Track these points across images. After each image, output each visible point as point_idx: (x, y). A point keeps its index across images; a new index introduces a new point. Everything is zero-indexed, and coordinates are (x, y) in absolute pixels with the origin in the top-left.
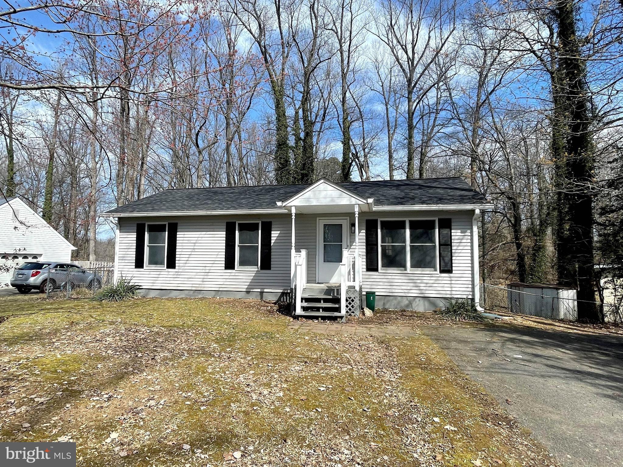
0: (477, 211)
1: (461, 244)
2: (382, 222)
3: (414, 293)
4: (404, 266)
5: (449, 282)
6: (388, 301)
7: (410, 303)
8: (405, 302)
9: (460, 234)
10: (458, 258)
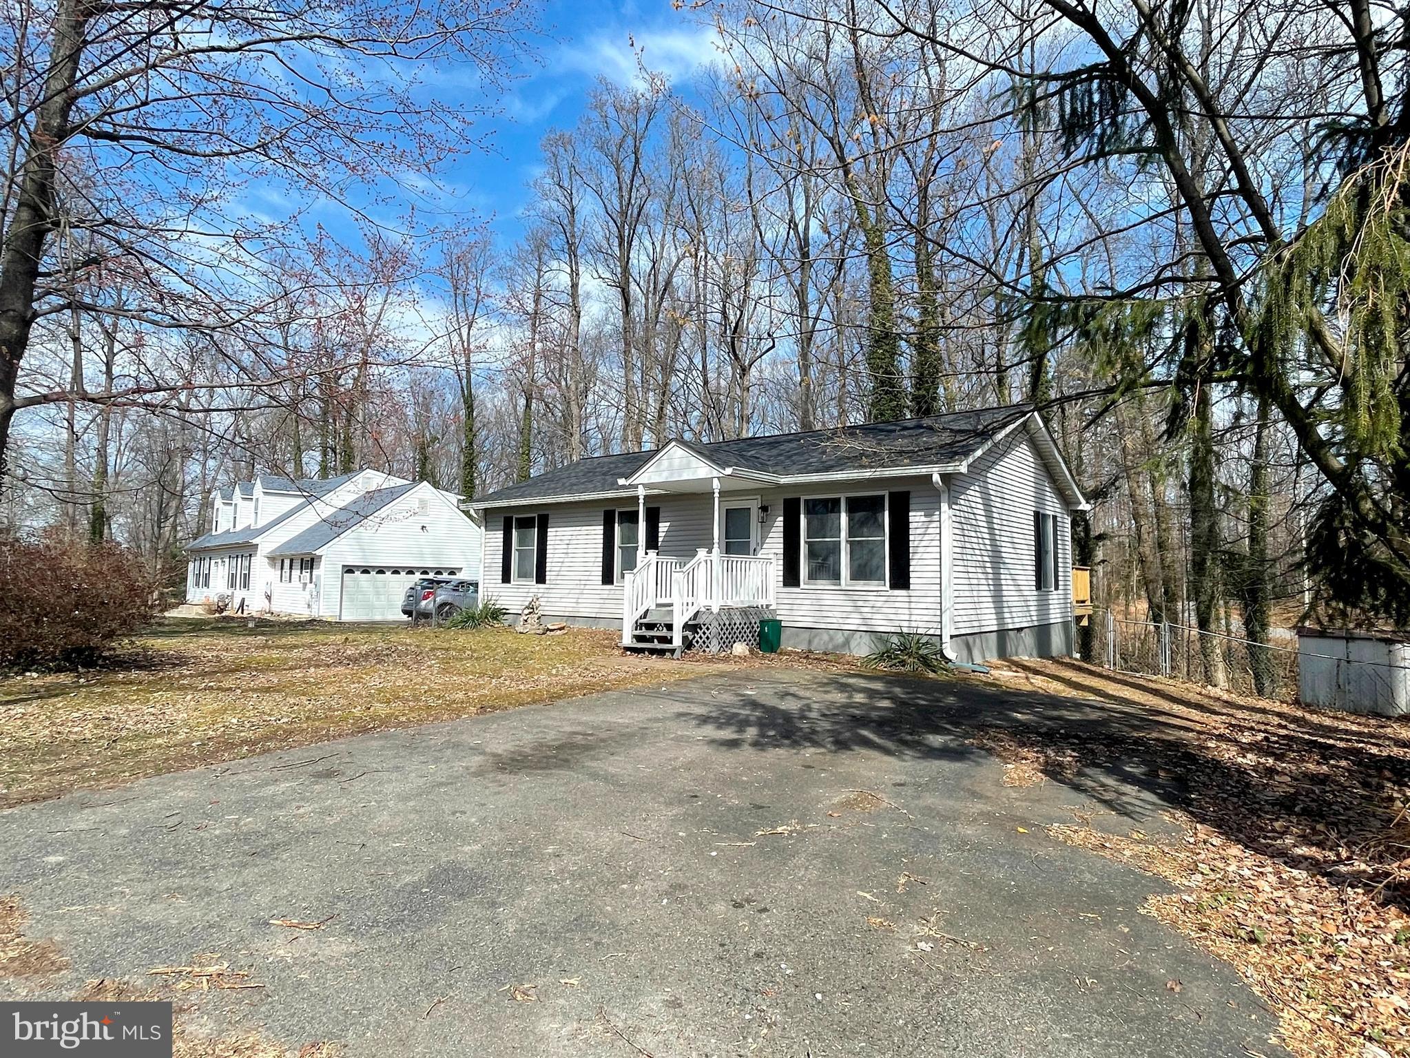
0: (936, 478)
1: (927, 537)
2: (806, 501)
3: (854, 623)
4: (836, 576)
5: (906, 605)
6: (815, 636)
7: (847, 642)
8: (840, 639)
9: (923, 519)
10: (921, 562)
